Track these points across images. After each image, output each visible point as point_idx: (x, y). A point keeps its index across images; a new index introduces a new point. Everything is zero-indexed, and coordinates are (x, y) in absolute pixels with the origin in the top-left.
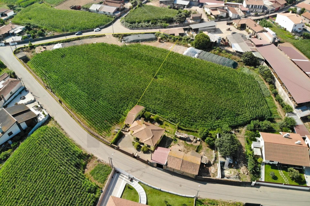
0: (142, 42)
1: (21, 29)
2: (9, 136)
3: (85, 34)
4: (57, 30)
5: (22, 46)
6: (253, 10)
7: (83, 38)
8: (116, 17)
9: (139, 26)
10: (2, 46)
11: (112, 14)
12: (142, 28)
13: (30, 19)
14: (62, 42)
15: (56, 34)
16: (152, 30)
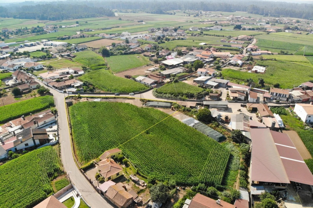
0: (158, 107)
1: (80, 84)
2: (26, 146)
3: (121, 96)
4: (104, 89)
5: (73, 95)
6: (277, 98)
7: (118, 98)
8: (151, 88)
9: (163, 96)
10: (61, 93)
11: (149, 85)
12: (165, 98)
13: (91, 79)
14: (102, 98)
15: (102, 92)
16: (172, 100)
